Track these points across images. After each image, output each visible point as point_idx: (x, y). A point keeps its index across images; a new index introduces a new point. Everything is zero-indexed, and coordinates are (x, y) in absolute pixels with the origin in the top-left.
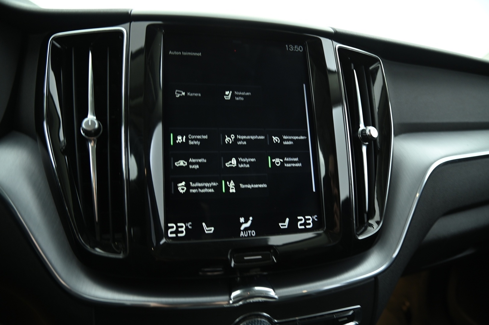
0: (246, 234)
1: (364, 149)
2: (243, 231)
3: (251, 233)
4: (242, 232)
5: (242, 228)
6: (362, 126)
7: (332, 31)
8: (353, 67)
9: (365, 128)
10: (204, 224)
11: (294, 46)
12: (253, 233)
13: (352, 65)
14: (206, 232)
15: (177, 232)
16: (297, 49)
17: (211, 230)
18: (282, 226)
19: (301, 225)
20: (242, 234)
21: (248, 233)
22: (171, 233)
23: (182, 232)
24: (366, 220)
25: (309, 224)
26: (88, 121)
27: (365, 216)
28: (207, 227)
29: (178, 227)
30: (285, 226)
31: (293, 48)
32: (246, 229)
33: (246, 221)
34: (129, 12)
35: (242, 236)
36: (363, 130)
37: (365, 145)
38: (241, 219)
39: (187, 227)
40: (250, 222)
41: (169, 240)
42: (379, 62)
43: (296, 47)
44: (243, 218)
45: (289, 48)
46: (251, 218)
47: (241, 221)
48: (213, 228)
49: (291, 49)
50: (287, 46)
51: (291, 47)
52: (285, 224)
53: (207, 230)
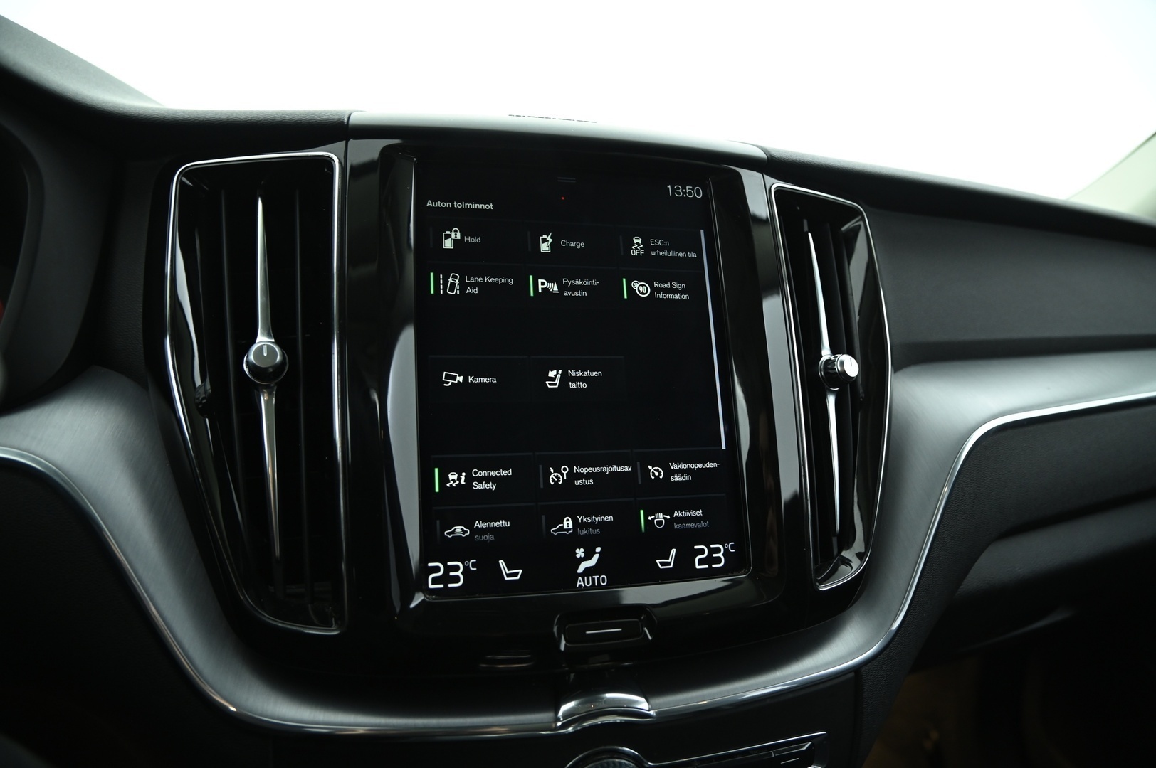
0: (588, 583)
1: (831, 401)
2: (582, 575)
3: (598, 579)
4: (580, 578)
5: (580, 570)
6: (826, 353)
7: (762, 155)
8: (806, 229)
9: (832, 357)
10: (501, 562)
11: (684, 188)
12: (604, 580)
13: (805, 222)
14: (506, 578)
15: (445, 579)
16: (690, 194)
17: (516, 574)
18: (662, 564)
19: (701, 562)
20: (580, 582)
21: (593, 580)
22: (435, 581)
23: (457, 579)
24: (835, 551)
25: (719, 560)
26: (261, 348)
27: (835, 540)
28: (509, 570)
29: (448, 569)
30: (669, 564)
31: (682, 191)
32: (588, 571)
33: (588, 557)
34: (346, 120)
35: (580, 585)
36: (828, 361)
37: (833, 392)
38: (577, 551)
39: (466, 569)
40: (596, 557)
41: (430, 597)
42: (860, 217)
43: (689, 189)
44: (582, 550)
45: (674, 191)
46: (598, 549)
47: (578, 556)
48: (521, 571)
49: (679, 193)
50: (669, 186)
51: (678, 188)
52: (669, 561)
53: (508, 575)
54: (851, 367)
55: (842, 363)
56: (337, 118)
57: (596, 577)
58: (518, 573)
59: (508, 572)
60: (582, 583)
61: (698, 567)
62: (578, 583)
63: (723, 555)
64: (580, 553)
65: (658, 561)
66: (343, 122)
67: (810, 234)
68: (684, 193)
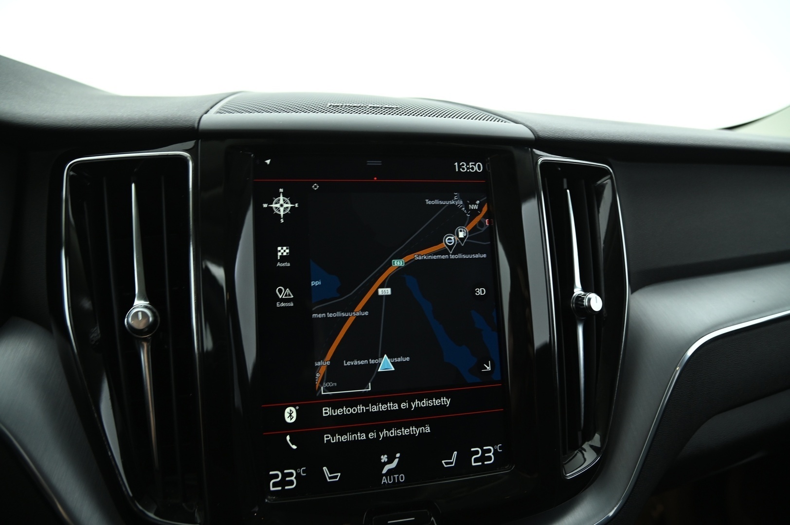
0: (390, 481)
1: (580, 329)
2: (386, 475)
3: (398, 477)
4: (384, 477)
5: (384, 471)
6: (578, 290)
7: (530, 134)
8: (565, 186)
9: (583, 293)
10: (325, 468)
11: (468, 164)
12: (402, 478)
13: (565, 181)
14: (329, 480)
15: (283, 483)
16: (473, 168)
17: (336, 477)
18: (446, 463)
19: (476, 460)
20: (384, 480)
21: (394, 478)
22: (275, 485)
23: (291, 483)
24: (580, 442)
25: (489, 458)
26: (136, 313)
27: (580, 434)
28: (330, 474)
29: (285, 476)
30: (452, 463)
31: (466, 167)
32: (390, 472)
33: (390, 461)
34: (196, 125)
35: (384, 483)
36: (578, 297)
37: (581, 321)
38: (382, 457)
39: (298, 475)
40: (396, 461)
41: (272, 498)
42: (609, 176)
43: (472, 165)
44: (386, 456)
45: (459, 167)
46: (398, 455)
47: (383, 461)
48: (339, 474)
49: (463, 169)
50: (456, 164)
51: (463, 165)
52: (452, 461)
53: (330, 478)
54: (596, 303)
55: (589, 300)
56: (189, 124)
57: (396, 476)
58: (338, 475)
59: (330, 476)
60: (386, 481)
61: (473, 464)
62: (383, 481)
63: (493, 454)
64: (384, 458)
65: (443, 462)
66: (194, 126)
67: (568, 191)
68: (468, 168)
